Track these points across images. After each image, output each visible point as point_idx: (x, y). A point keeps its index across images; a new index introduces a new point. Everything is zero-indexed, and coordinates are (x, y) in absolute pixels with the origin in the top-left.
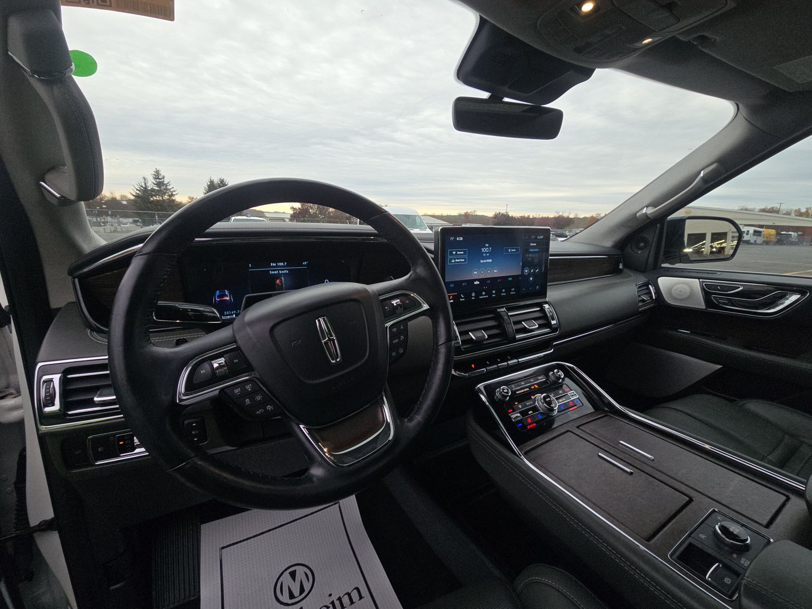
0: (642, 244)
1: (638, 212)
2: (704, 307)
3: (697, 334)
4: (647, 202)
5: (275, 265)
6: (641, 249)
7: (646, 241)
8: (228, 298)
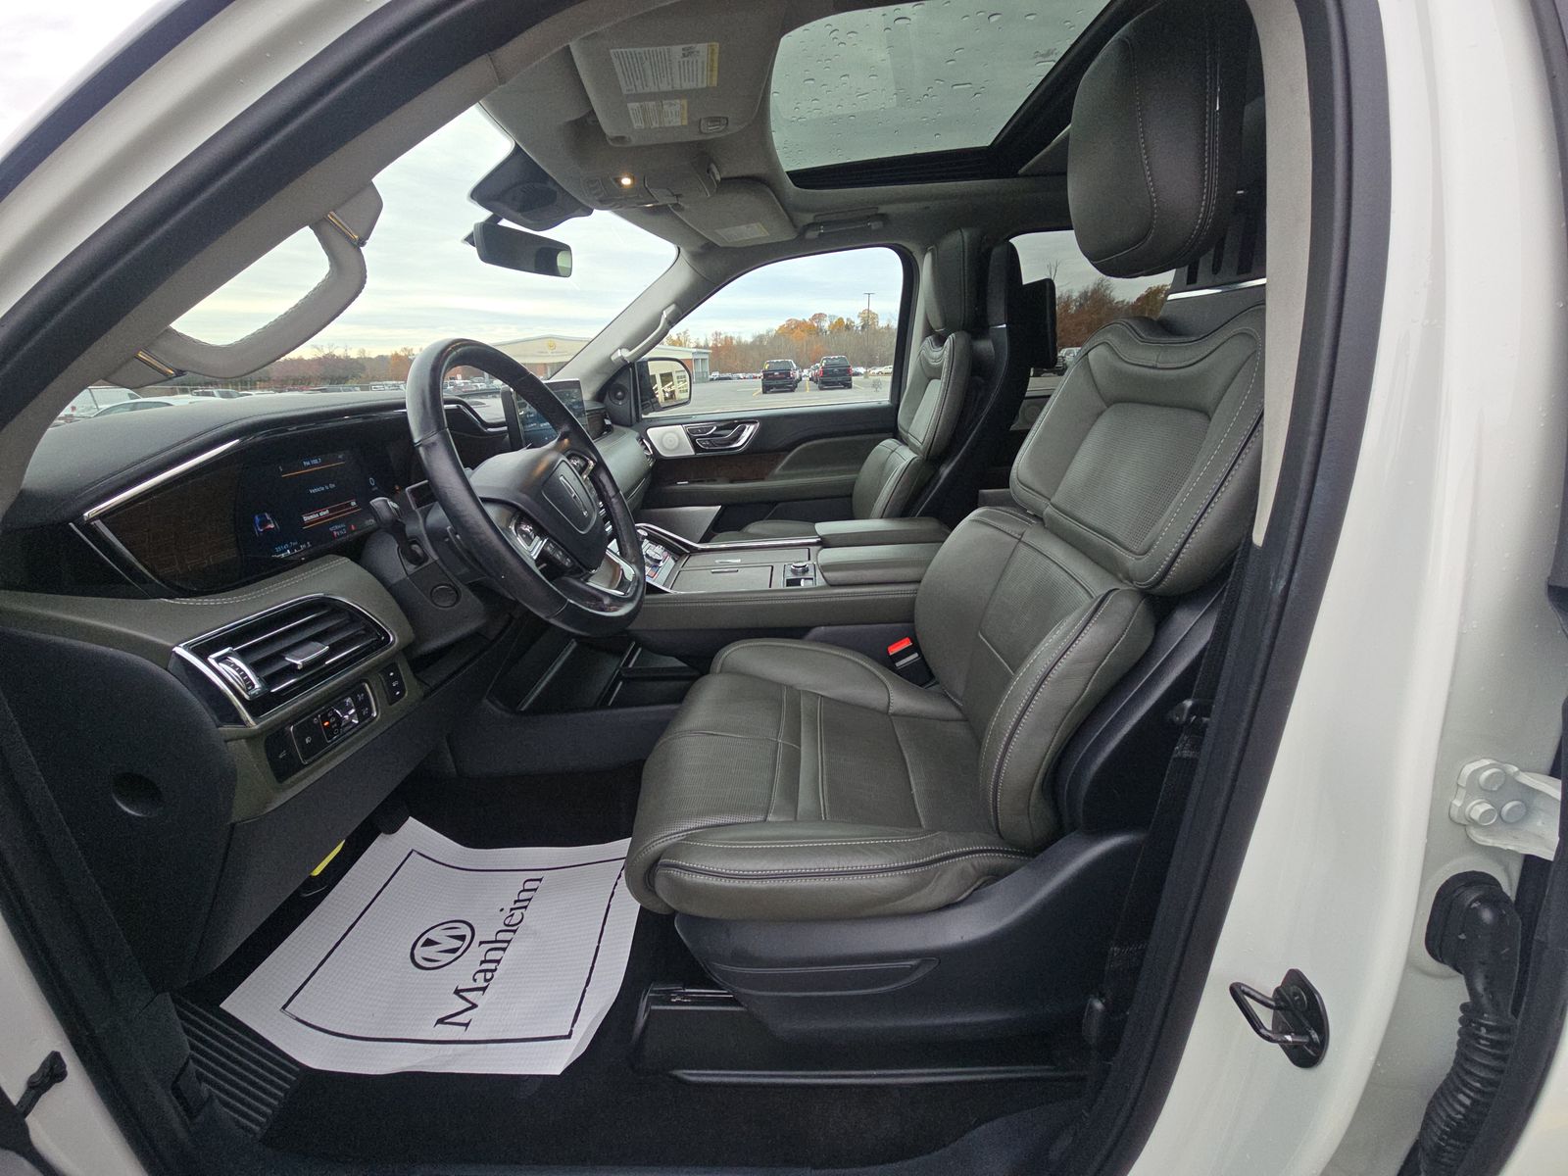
0: (620, 394)
1: (611, 355)
2: (693, 453)
3: (693, 482)
4: (619, 343)
5: (308, 463)
6: (621, 399)
7: (621, 388)
8: (272, 526)
